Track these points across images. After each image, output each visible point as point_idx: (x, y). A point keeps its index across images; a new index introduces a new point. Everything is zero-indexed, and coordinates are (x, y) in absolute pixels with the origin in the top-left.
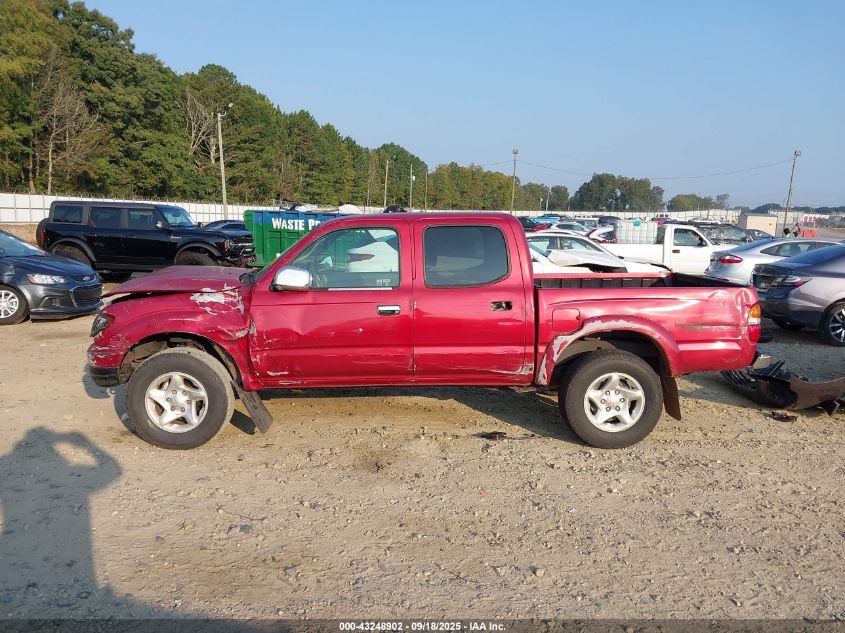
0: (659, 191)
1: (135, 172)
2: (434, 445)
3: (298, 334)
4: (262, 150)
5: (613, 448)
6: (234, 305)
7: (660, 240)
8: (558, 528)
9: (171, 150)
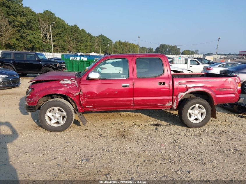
0: (179, 49)
1: (24, 43)
2: (139, 128)
3: (96, 94)
4: (63, 37)
5: (196, 128)
6: (74, 84)
7: (186, 63)
8: (190, 156)
9: (35, 36)
